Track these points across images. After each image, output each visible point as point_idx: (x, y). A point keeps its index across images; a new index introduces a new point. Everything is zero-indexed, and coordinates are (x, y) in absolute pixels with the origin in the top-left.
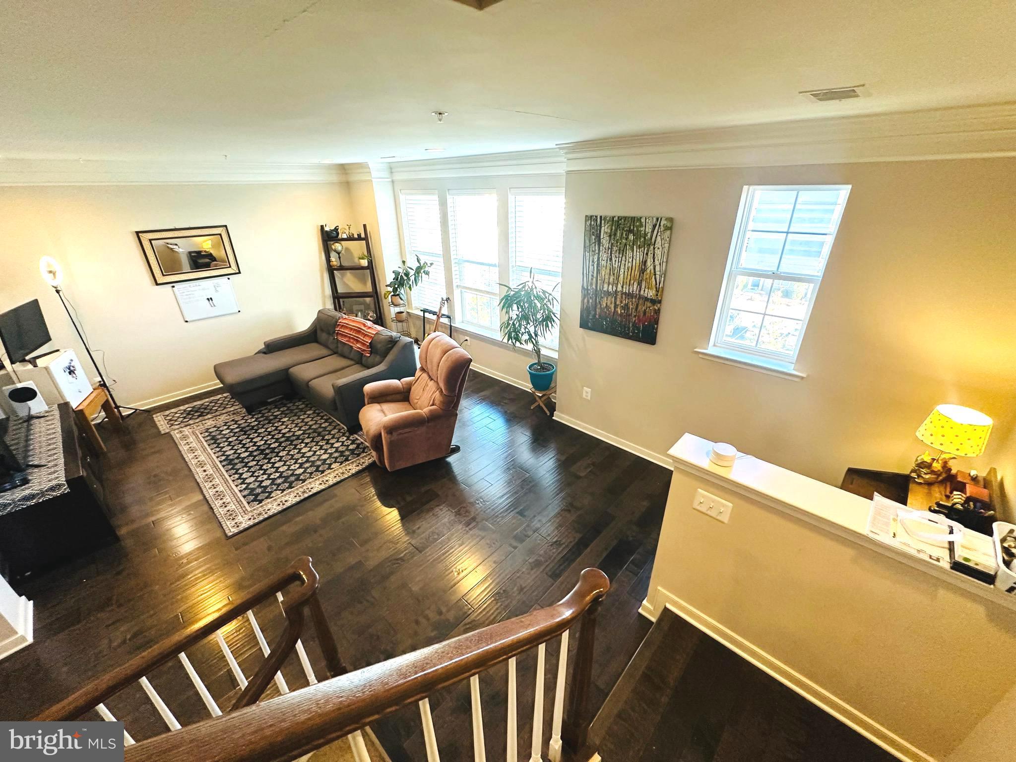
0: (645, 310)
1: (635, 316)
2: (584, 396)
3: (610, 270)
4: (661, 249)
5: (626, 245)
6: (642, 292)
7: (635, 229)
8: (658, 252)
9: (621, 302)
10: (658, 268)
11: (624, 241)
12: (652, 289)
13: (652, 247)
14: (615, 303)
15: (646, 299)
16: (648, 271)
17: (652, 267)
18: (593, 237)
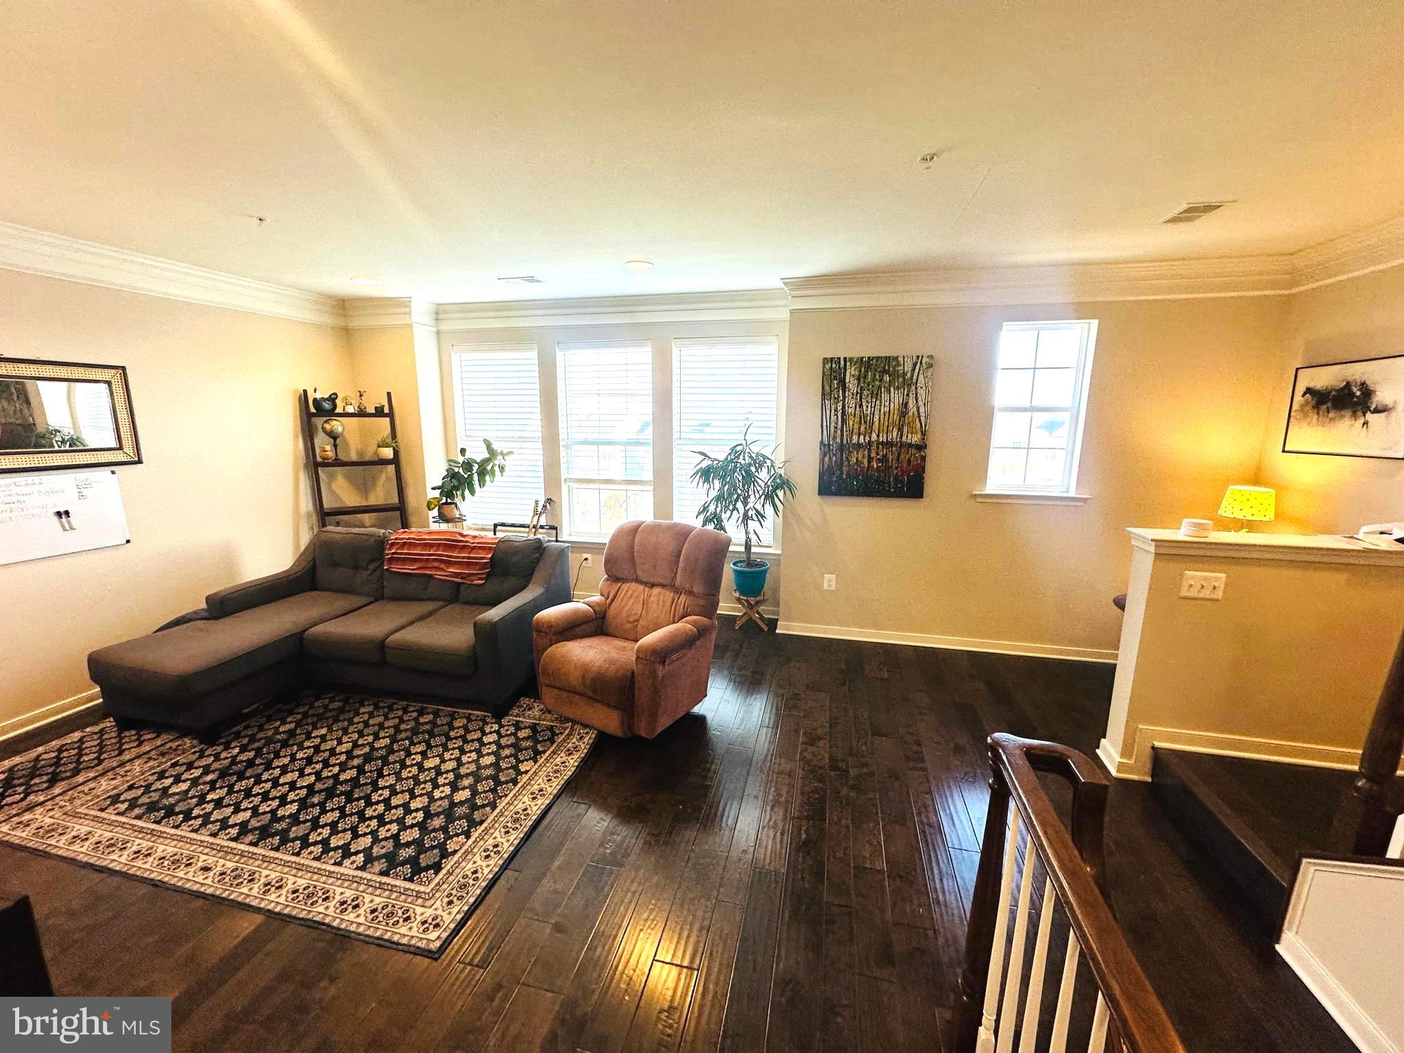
0: (909, 460)
1: (897, 468)
2: (826, 586)
3: (860, 418)
4: (924, 388)
5: (880, 387)
6: (904, 439)
7: (891, 369)
8: (921, 392)
9: (878, 454)
10: (922, 410)
11: (877, 383)
12: (916, 433)
13: (913, 387)
14: (869, 456)
15: (910, 445)
16: (911, 414)
17: (915, 409)
18: (835, 382)
